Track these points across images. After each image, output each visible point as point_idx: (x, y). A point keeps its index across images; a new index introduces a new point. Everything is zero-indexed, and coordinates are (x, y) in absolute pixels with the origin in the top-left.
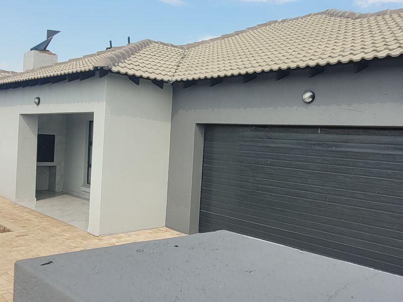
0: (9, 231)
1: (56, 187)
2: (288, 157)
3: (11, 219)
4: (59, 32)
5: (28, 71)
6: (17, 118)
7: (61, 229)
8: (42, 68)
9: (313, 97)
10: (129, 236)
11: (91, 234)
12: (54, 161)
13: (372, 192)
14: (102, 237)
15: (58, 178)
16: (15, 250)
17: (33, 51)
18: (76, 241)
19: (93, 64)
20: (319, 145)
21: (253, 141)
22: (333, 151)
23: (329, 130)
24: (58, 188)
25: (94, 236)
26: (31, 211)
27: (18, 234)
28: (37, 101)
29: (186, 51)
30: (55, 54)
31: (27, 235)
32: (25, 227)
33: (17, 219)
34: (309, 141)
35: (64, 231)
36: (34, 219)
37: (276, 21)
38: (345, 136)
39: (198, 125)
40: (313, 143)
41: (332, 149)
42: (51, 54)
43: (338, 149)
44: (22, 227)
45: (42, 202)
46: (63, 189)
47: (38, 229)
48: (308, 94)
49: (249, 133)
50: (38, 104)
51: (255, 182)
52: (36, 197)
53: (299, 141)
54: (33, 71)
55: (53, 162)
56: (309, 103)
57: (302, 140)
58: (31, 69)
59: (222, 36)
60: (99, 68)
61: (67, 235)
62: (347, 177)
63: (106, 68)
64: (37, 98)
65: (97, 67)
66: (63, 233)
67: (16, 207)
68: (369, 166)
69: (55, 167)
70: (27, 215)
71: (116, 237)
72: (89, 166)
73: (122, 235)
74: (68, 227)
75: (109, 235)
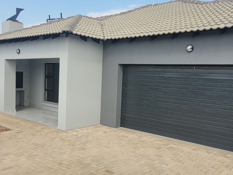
0: (9, 130)
1: (25, 103)
2: (175, 82)
3: (7, 123)
4: (23, 9)
5: (6, 33)
6: (4, 62)
7: (40, 127)
8: (15, 31)
9: (193, 48)
10: (83, 130)
11: (60, 130)
13: (227, 101)
14: (67, 131)
15: (25, 98)
16: (21, 141)
17: (9, 21)
18: (54, 134)
19: (62, 28)
20: (195, 75)
21: (154, 74)
22: (202, 79)
23: (200, 67)
26: (17, 118)
27: (17, 132)
28: (18, 51)
29: (101, 21)
30: (22, 23)
31: (22, 132)
33: (11, 123)
34: (188, 73)
35: (43, 128)
36: (21, 122)
37: (151, 5)
38: (210, 70)
39: (120, 65)
40: (191, 74)
41: (202, 78)
42: (19, 23)
43: (206, 78)
44: (17, 127)
45: (19, 112)
46: (28, 104)
47: (27, 128)
48: (190, 47)
49: (151, 69)
50: (19, 53)
51: (156, 97)
52: (16, 109)
53: (182, 74)
54: (9, 33)
55: (22, 88)
56: (190, 52)
57: (184, 73)
58: (8, 31)
59: (121, 13)
60: (66, 32)
61: (46, 131)
62: (211, 93)
63: (70, 31)
65: (65, 31)
66: (43, 130)
67: (6, 116)
68: (224, 86)
69: (24, 91)
70: (16, 120)
71: (76, 131)
72: (45, 90)
73: (78, 130)
74: (44, 126)
75: (71, 130)
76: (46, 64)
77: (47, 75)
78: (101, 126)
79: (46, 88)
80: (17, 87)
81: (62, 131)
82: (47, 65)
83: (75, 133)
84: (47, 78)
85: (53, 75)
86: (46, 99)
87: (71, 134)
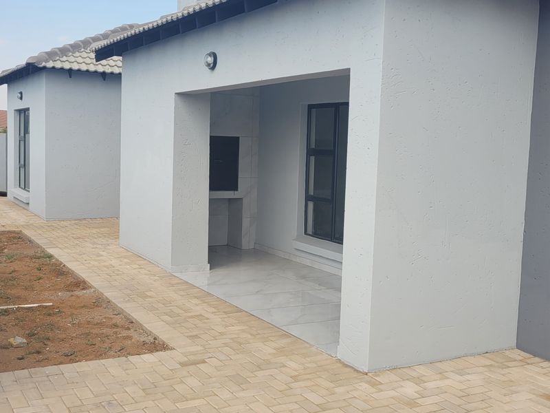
0: (164, 347)
1: (243, 240)
10: (442, 375)
11: (347, 366)
12: (239, 189)
15: (246, 223)
24: (247, 242)
25: (355, 370)
26: (205, 296)
27: (185, 359)
28: (210, 60)
31: (204, 362)
32: (196, 336)
33: (178, 315)
35: (281, 351)
36: (212, 316)
44: (191, 337)
45: (221, 272)
46: (255, 244)
47: (226, 345)
50: (213, 66)
52: (209, 262)
55: (237, 190)
61: (293, 365)
64: (210, 55)
66: (282, 360)
67: (173, 285)
69: (241, 199)
70: (197, 305)
71: (412, 379)
72: (308, 198)
73: (421, 370)
74: (288, 340)
75: (393, 369)
76: (311, 107)
77: (313, 146)
78: (524, 362)
79: (311, 193)
80: (214, 186)
81: (355, 375)
82: (314, 111)
83: (410, 389)
84: (313, 159)
85: (334, 146)
86: (310, 230)
87: (393, 393)
